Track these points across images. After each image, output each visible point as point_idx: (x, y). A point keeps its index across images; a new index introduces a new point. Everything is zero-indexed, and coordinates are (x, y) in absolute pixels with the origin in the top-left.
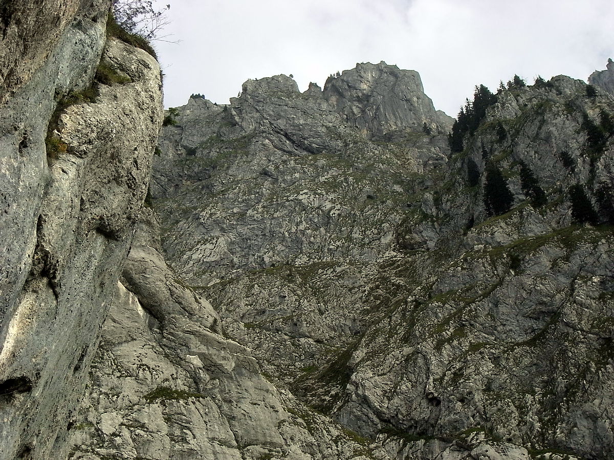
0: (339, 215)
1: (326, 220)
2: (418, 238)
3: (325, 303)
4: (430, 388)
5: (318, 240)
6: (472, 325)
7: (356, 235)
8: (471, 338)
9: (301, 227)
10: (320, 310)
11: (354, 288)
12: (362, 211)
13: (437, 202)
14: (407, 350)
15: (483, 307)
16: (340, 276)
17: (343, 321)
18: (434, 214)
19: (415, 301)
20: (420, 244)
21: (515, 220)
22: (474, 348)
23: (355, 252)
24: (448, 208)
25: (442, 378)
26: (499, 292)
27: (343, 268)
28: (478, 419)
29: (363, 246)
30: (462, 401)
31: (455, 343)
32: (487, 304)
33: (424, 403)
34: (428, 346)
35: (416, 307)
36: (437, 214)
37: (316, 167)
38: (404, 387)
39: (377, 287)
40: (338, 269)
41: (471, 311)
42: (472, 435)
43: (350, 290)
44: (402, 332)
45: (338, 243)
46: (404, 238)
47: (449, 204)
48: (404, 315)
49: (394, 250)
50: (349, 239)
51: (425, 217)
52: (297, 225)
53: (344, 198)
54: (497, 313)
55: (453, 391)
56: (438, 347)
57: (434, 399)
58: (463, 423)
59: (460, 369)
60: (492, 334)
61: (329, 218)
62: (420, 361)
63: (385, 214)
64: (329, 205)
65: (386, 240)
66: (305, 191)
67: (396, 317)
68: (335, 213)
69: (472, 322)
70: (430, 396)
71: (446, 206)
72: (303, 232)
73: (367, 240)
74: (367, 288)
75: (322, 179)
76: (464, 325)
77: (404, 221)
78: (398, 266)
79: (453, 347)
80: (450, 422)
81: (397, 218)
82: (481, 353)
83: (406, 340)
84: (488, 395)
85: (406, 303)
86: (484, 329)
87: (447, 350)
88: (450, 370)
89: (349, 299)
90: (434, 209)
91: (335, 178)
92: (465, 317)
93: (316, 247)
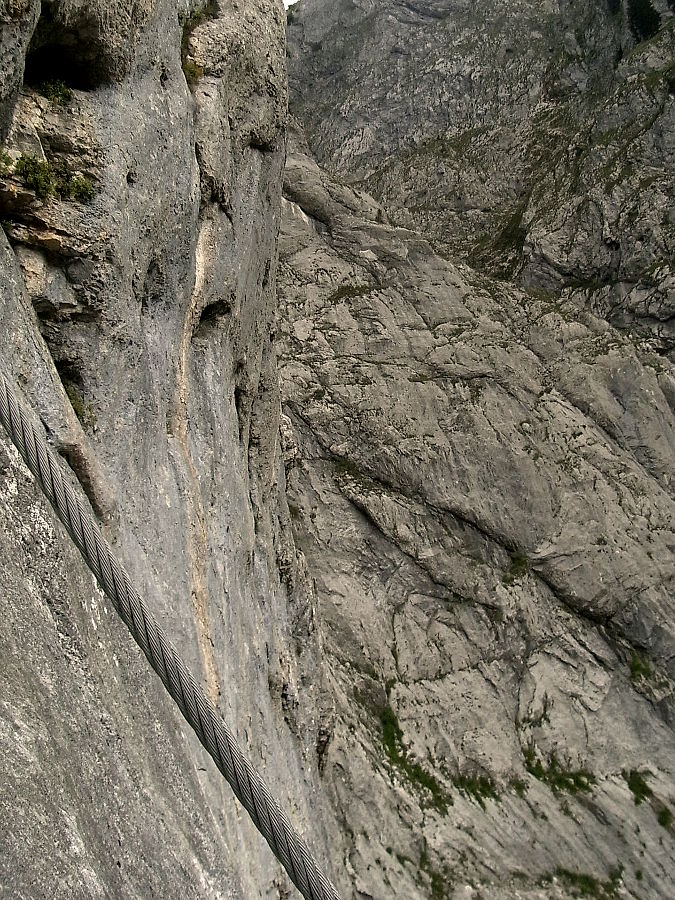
0: (480, 76)
1: (468, 84)
2: (566, 82)
3: (485, 170)
4: (607, 233)
5: (465, 107)
6: (639, 161)
7: (503, 94)
8: (640, 174)
9: (445, 98)
10: (481, 179)
11: (511, 149)
12: (503, 67)
13: (580, 40)
14: (577, 200)
15: (647, 140)
16: (494, 141)
17: (505, 184)
18: (579, 53)
19: (576, 148)
20: (570, 89)
21: (666, 41)
22: (645, 184)
23: (505, 111)
24: (593, 43)
25: (618, 221)
26: (661, 122)
27: (495, 131)
28: (659, 254)
29: (511, 104)
30: (641, 239)
31: (625, 182)
32: (651, 136)
33: (604, 250)
34: (597, 192)
35: (578, 155)
36: (583, 53)
37: (447, 32)
38: (580, 238)
39: (535, 143)
40: (491, 133)
41: (636, 146)
42: (656, 271)
43: (508, 152)
44: (568, 183)
45: (485, 106)
46: (553, 86)
47: (593, 39)
48: (567, 165)
49: (544, 101)
50: (496, 99)
51: (571, 58)
52: (440, 97)
53: (482, 57)
54: (663, 142)
55: (630, 231)
56: (608, 191)
57: (613, 243)
58: (646, 261)
59: (635, 208)
60: (661, 166)
61: (471, 82)
62: (592, 208)
63: (528, 65)
64: (468, 69)
65: (533, 93)
66: (440, 60)
67: (560, 169)
68: (475, 76)
69: (638, 158)
70: (608, 242)
71: (590, 42)
72: (447, 104)
73: (515, 97)
74: (524, 146)
75: (455, 43)
76: (631, 163)
77: (550, 68)
78: (552, 117)
79: (623, 188)
80: (632, 263)
81: (541, 66)
82: (652, 187)
83: (574, 190)
84: (666, 228)
85: (567, 152)
86: (653, 163)
87: (617, 192)
88: (623, 211)
89: (508, 160)
90: (578, 48)
91: (468, 39)
92: (630, 154)
93: (464, 115)
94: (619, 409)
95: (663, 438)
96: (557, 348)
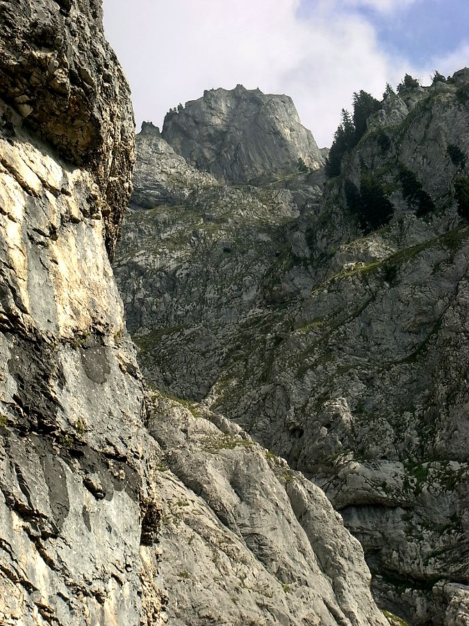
0: (188, 275)
1: (171, 282)
2: (287, 287)
3: (172, 371)
4: (291, 416)
5: (163, 308)
6: (340, 349)
7: (211, 294)
8: (339, 362)
9: (140, 295)
10: (165, 380)
11: (208, 351)
12: (217, 266)
13: (310, 240)
14: (265, 388)
15: (354, 329)
16: (189, 340)
18: (308, 256)
19: (276, 337)
20: (293, 295)
21: (394, 232)
22: (341, 370)
23: (210, 314)
24: (325, 245)
25: (306, 406)
26: (370, 310)
27: (192, 329)
28: (347, 442)
29: (219, 307)
30: (328, 426)
31: (320, 367)
32: (359, 324)
33: (285, 437)
34: (287, 376)
36: (312, 255)
38: (261, 424)
39: (238, 347)
40: (187, 332)
41: (339, 334)
42: (339, 458)
43: (203, 354)
44: (259, 372)
45: (187, 307)
46: (271, 290)
47: (325, 240)
48: (262, 355)
49: (260, 308)
50: (202, 301)
51: (297, 260)
52: (134, 293)
54: (371, 332)
55: (317, 415)
56: (300, 376)
57: (296, 428)
58: (330, 449)
59: (326, 393)
60: (365, 356)
61: (175, 279)
62: (279, 394)
63: (247, 267)
64: (174, 265)
65: (246, 298)
66: (142, 252)
67: (253, 358)
68: (183, 272)
69: (341, 346)
70: (291, 428)
71: (321, 244)
72: (142, 301)
73: (224, 300)
74: (225, 350)
75: (164, 236)
76: (331, 350)
77: (271, 270)
79: (318, 373)
80: (315, 450)
81: (260, 268)
82: (350, 375)
83: (264, 379)
84: (358, 416)
85: (265, 342)
86: (355, 352)
87: (309, 377)
88: (313, 396)
89: (202, 364)
90: (307, 250)
91: (181, 233)
92: (332, 341)
93: (160, 316)
94: (236, 499)
95: (279, 531)
96: (181, 437)
